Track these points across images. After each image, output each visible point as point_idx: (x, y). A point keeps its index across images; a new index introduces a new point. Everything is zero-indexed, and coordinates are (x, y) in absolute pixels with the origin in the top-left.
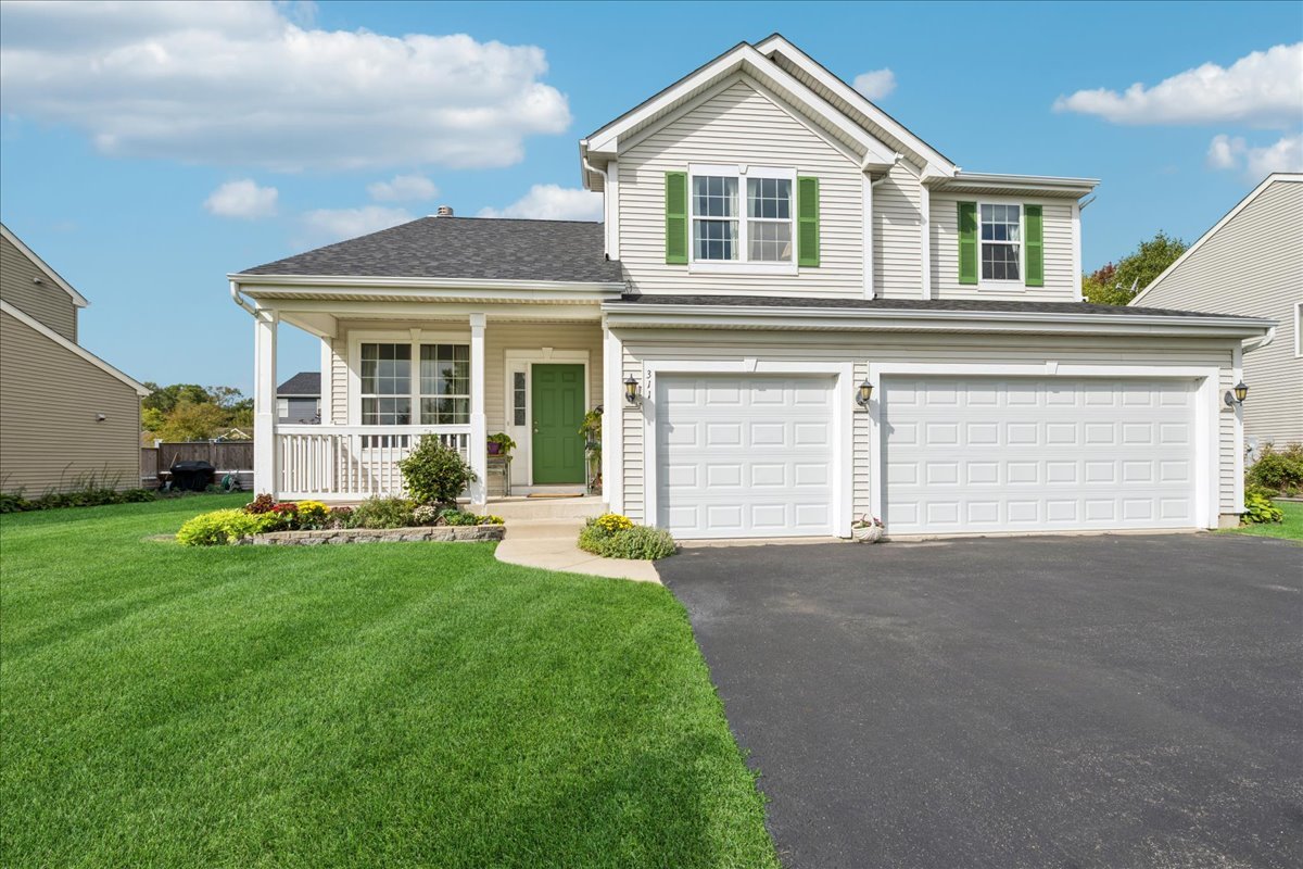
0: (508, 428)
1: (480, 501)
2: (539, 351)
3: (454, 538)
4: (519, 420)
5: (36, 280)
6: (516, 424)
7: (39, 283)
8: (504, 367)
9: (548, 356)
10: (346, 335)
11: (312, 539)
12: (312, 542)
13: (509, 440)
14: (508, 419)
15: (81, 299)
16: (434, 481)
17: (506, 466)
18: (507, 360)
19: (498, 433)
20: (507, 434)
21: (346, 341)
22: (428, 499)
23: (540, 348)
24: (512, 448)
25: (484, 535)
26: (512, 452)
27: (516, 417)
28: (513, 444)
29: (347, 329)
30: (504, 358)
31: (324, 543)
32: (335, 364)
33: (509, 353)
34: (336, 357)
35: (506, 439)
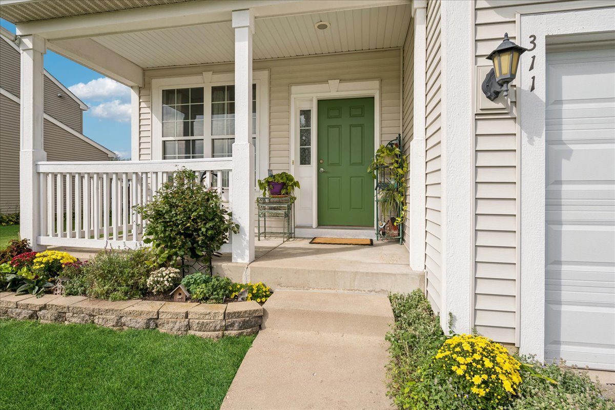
0: (292, 167)
1: (243, 259)
2: (324, 86)
3: (189, 327)
4: (305, 159)
5: (59, 95)
6: (302, 163)
7: (60, 97)
8: (289, 105)
9: (335, 90)
10: (150, 84)
11: (18, 310)
12: (19, 314)
13: (292, 180)
14: (293, 158)
15: (85, 106)
16: (179, 233)
17: (289, 208)
18: (293, 97)
19: (280, 172)
20: (292, 173)
21: (150, 89)
22: (169, 258)
23: (326, 82)
24: (296, 188)
25: (232, 325)
26: (296, 192)
27: (301, 156)
28: (297, 184)
29: (152, 78)
30: (289, 93)
31: (31, 317)
32: (143, 111)
33: (294, 89)
34: (143, 105)
35: (289, 178)
